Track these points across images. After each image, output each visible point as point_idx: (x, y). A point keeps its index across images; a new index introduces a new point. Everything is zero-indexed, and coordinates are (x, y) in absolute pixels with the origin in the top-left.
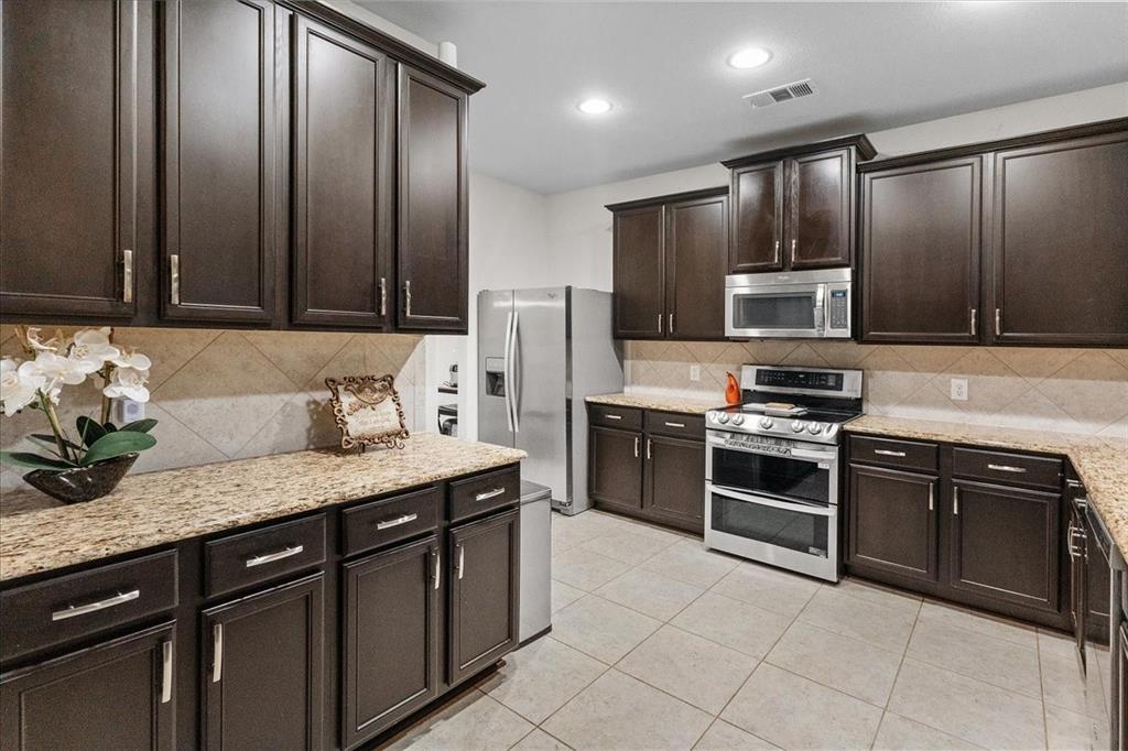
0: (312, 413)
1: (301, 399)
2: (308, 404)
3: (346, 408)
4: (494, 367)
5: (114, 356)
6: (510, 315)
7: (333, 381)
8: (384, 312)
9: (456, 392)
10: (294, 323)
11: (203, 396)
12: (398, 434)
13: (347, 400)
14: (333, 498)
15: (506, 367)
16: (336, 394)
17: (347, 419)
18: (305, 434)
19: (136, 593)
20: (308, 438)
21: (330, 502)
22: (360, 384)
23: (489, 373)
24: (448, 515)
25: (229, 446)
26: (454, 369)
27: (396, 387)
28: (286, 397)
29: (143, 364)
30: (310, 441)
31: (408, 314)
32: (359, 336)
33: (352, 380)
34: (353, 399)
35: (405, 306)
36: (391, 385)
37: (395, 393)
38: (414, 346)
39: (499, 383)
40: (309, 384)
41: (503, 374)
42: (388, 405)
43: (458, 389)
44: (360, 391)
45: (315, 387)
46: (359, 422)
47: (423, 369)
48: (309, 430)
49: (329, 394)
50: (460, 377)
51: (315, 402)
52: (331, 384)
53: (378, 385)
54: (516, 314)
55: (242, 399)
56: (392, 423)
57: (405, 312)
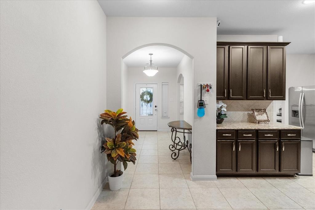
0: (248, 115)
1: (246, 113)
2: (248, 114)
3: (256, 114)
4: (295, 109)
5: (223, 104)
6: (301, 94)
7: (253, 109)
8: (265, 96)
9: (281, 116)
10: (247, 99)
11: (231, 111)
12: (267, 121)
13: (256, 113)
14: (257, 128)
15: (300, 109)
16: (253, 112)
17: (256, 117)
18: (247, 119)
19: (231, 135)
20: (248, 120)
21: (256, 129)
22: (259, 110)
23: (293, 111)
24: (280, 137)
25: (235, 120)
26: (280, 109)
27: (266, 111)
28: (244, 112)
29: (226, 105)
30: (248, 121)
31: (270, 96)
32: (258, 101)
33: (257, 109)
34: (257, 113)
35: (269, 95)
36: (265, 111)
37: (266, 112)
38: (270, 103)
39: (296, 114)
40: (248, 110)
41: (298, 111)
42: (265, 115)
43: (282, 115)
44: (259, 112)
45: (249, 111)
46: (259, 117)
47: (273, 108)
48: (248, 118)
49: (252, 112)
50: (282, 112)
51: (249, 113)
52: (253, 110)
53: (262, 111)
54: (303, 94)
55: (237, 112)
56: (266, 118)
57: (269, 96)
